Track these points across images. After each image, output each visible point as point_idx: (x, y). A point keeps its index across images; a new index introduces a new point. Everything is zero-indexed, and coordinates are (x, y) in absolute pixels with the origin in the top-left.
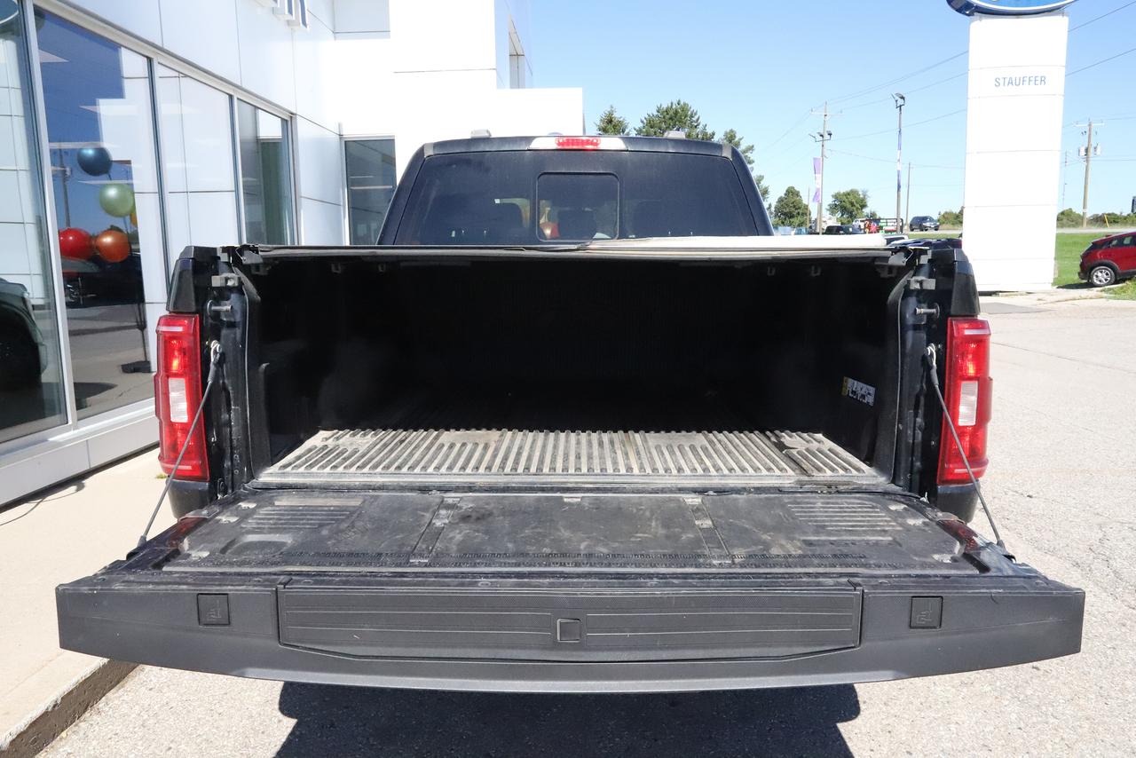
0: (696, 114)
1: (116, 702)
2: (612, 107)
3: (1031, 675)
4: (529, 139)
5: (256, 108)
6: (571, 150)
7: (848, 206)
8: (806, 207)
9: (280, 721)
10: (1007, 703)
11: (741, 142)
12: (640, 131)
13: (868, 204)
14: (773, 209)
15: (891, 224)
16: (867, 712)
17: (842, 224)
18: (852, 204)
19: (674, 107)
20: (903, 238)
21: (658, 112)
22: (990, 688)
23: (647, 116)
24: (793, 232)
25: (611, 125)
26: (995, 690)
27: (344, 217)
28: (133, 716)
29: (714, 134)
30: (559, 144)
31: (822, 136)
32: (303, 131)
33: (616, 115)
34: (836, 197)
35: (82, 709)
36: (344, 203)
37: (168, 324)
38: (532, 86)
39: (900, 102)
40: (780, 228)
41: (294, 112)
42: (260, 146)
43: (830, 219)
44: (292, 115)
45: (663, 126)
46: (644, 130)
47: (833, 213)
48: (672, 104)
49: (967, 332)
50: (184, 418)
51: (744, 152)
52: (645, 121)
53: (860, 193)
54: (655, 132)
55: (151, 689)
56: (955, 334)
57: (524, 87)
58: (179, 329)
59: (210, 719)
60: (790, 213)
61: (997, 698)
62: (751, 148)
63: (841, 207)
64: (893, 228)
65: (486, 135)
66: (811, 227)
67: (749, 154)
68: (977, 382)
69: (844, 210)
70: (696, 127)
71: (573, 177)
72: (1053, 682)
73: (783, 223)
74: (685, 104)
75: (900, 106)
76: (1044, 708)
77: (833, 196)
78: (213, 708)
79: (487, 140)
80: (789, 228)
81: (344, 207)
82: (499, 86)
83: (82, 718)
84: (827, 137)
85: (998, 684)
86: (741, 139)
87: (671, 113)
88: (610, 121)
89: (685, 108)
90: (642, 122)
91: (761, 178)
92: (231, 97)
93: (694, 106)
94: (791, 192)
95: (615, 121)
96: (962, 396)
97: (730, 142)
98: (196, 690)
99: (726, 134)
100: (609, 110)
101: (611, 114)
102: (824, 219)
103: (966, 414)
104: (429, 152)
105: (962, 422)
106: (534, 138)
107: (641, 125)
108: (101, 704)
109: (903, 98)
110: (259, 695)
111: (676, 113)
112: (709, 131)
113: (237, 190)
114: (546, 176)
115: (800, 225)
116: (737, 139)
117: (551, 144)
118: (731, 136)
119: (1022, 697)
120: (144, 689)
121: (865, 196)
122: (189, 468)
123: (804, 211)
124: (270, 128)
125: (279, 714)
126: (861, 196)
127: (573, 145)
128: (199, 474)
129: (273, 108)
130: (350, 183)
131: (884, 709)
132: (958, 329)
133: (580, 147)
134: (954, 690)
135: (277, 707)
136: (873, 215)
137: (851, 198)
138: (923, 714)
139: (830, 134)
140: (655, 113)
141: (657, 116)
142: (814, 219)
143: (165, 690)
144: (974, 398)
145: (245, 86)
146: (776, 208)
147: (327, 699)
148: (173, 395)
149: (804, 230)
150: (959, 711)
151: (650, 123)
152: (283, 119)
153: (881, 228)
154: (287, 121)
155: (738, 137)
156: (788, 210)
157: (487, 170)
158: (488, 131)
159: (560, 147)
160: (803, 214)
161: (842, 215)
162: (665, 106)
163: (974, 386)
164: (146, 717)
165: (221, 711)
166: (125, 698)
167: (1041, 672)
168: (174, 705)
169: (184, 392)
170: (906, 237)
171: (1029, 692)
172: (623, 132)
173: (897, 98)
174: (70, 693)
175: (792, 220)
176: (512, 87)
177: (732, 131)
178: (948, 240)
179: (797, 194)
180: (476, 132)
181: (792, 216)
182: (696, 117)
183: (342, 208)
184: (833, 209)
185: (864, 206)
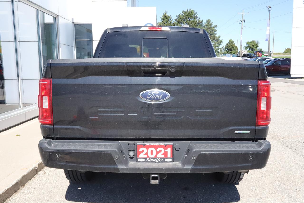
0: (196, 14)
1: (15, 198)
2: (166, 11)
3: (294, 191)
4: (140, 27)
5: (44, 12)
6: (152, 31)
7: (252, 46)
8: (236, 47)
9: (66, 202)
10: (285, 198)
11: (213, 24)
12: (176, 20)
13: (259, 46)
14: (224, 48)
15: (267, 53)
16: (242, 200)
17: (249, 53)
18: (253, 46)
19: (188, 11)
20: (270, 58)
21: (183, 13)
22: (281, 194)
23: (179, 15)
24: (231, 56)
25: (166, 19)
26: (282, 195)
27: (74, 51)
28: (21, 201)
29: (203, 21)
30: (149, 29)
31: (241, 21)
32: (61, 21)
33: (168, 14)
34: (247, 43)
35: (5, 199)
36: (74, 46)
37: (43, 81)
38: (138, 6)
39: (270, 9)
40: (226, 55)
41: (58, 14)
42: (45, 25)
43: (245, 51)
44: (57, 16)
45: (185, 18)
46: (178, 19)
47: (246, 49)
48: (188, 10)
49: (263, 84)
50: (47, 107)
51: (214, 27)
52: (178, 16)
53: (256, 42)
54: (182, 20)
55: (25, 194)
56: (260, 84)
57: (136, 6)
58: (46, 83)
59: (45, 202)
60: (231, 49)
61: (283, 197)
62: (216, 26)
63: (249, 47)
64: (267, 54)
65: (126, 26)
66: (238, 54)
67: (215, 28)
68: (266, 98)
69: (250, 48)
70: (196, 18)
71: (153, 39)
72: (300, 193)
73: (228, 53)
74: (192, 10)
75: (270, 11)
76: (296, 200)
77: (246, 43)
78: (45, 199)
79: (127, 27)
80: (230, 54)
81: (74, 47)
82: (127, 7)
83: (5, 202)
84: (243, 22)
85: (283, 193)
86: (212, 23)
87: (187, 13)
88: (165, 16)
89: (192, 12)
90: (177, 16)
91: (220, 37)
92: (37, 10)
93: (195, 11)
94: (231, 42)
95: (167, 16)
96: (262, 101)
97: (209, 24)
98: (39, 194)
99: (207, 21)
100: (165, 12)
101: (166, 13)
102: (242, 51)
103: (263, 106)
104: (109, 31)
105: (262, 109)
106: (141, 27)
107: (177, 18)
108: (11, 198)
109: (270, 8)
110: (59, 195)
111: (189, 13)
112: (201, 20)
113: (39, 41)
114: (145, 39)
115: (234, 53)
116: (211, 23)
117: (147, 29)
118: (209, 22)
119: (290, 197)
120: (23, 194)
121: (258, 43)
122: (48, 121)
123: (235, 48)
124: (49, 20)
125: (66, 200)
126: (256, 43)
127: (154, 29)
128: (50, 123)
129: (50, 13)
130: (76, 38)
131: (248, 199)
132: (261, 83)
133: (156, 30)
134: (270, 195)
135: (65, 198)
136: (261, 50)
137: (253, 44)
138: (259, 201)
139: (244, 21)
140: (182, 13)
141: (182, 14)
142: (239, 51)
143: (30, 194)
144: (266, 102)
145: (42, 6)
146: (225, 47)
147: (80, 196)
148: (44, 101)
149: (235, 55)
150: (270, 200)
151: (180, 17)
152: (54, 17)
153: (263, 54)
154: (55, 18)
155: (211, 22)
156: (230, 48)
157: (127, 37)
158: (127, 25)
159: (150, 30)
160: (235, 50)
161: (249, 50)
162: (185, 11)
163: (266, 99)
164: (25, 201)
165: (48, 200)
166: (18, 197)
167: (298, 191)
168: (33, 198)
169: (47, 100)
170: (271, 58)
171: (292, 195)
172: (170, 20)
173: (269, 8)
174: (3, 194)
175: (231, 52)
176: (132, 6)
177: (209, 20)
178: (286, 58)
179: (233, 42)
180: (123, 25)
181: (231, 50)
182: (196, 15)
183: (73, 47)
184: (246, 48)
185: (257, 47)
